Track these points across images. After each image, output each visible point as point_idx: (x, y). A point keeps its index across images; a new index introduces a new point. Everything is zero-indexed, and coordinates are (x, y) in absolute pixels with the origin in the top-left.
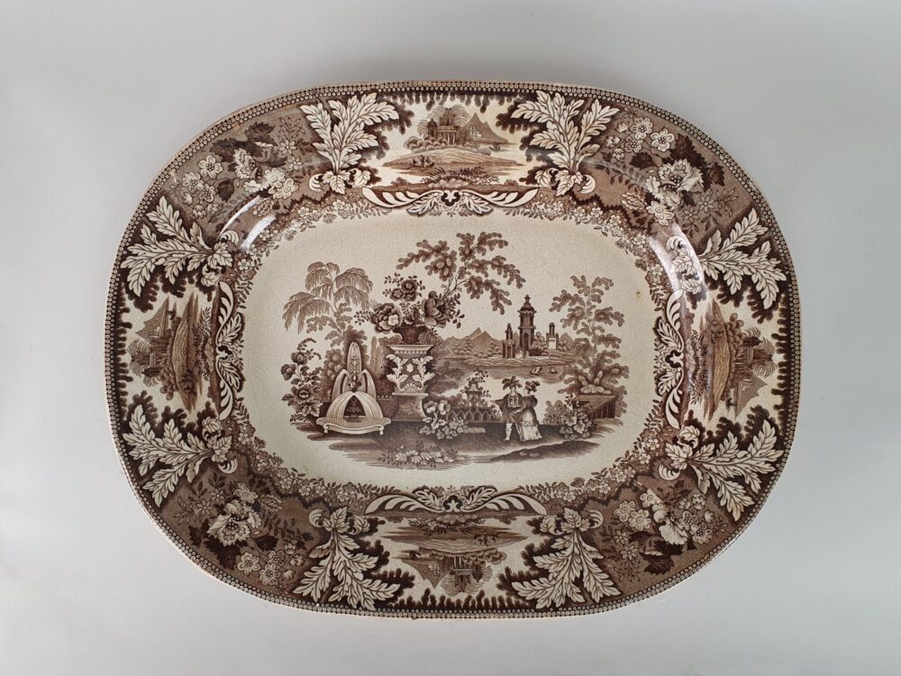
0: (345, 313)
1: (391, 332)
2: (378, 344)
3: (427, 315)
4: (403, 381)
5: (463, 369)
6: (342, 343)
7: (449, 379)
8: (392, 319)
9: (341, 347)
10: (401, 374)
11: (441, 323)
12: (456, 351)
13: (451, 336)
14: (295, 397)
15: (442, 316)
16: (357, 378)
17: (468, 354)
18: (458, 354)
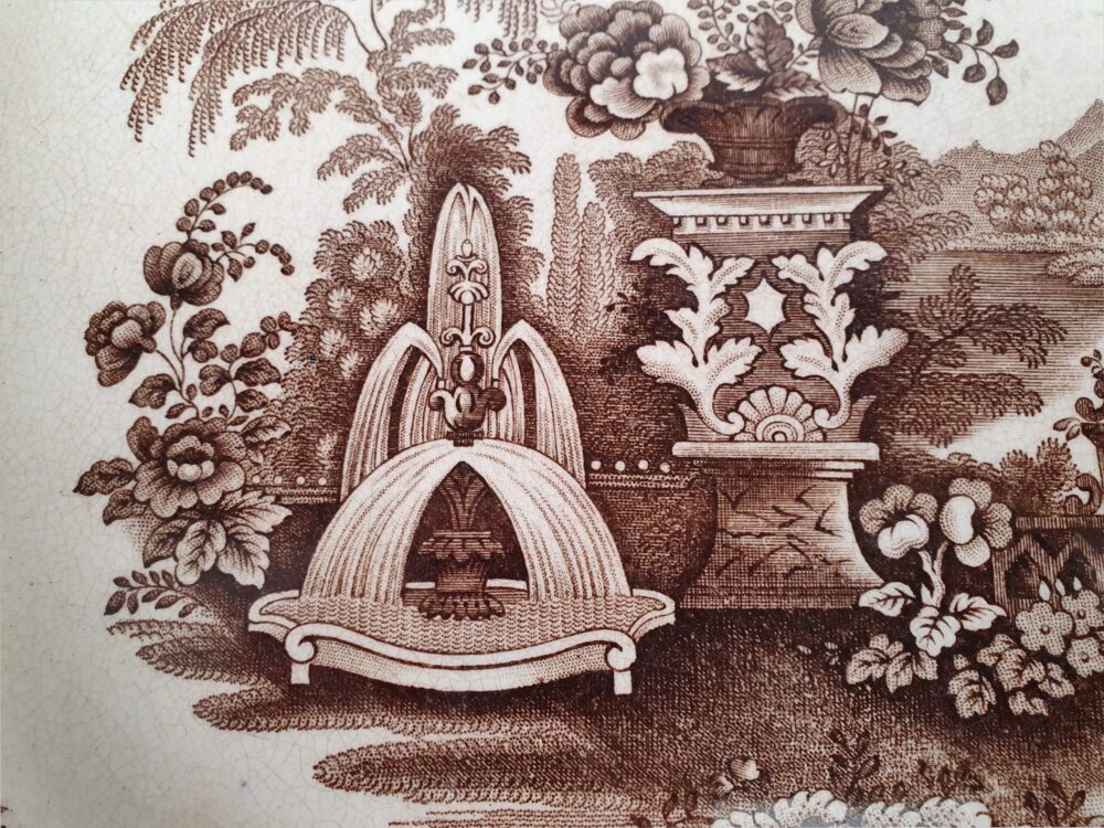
0: (422, 54)
1: (654, 127)
2: (587, 192)
3: (829, 45)
4: (728, 376)
5: (1054, 305)
6: (403, 189)
7: (983, 362)
8: (656, 72)
9: (398, 208)
10: (716, 342)
11: (906, 80)
12: (1001, 213)
13: (964, 144)
14: (145, 475)
15: (905, 50)
16: (479, 368)
17: (1068, 228)
18: (1014, 228)
